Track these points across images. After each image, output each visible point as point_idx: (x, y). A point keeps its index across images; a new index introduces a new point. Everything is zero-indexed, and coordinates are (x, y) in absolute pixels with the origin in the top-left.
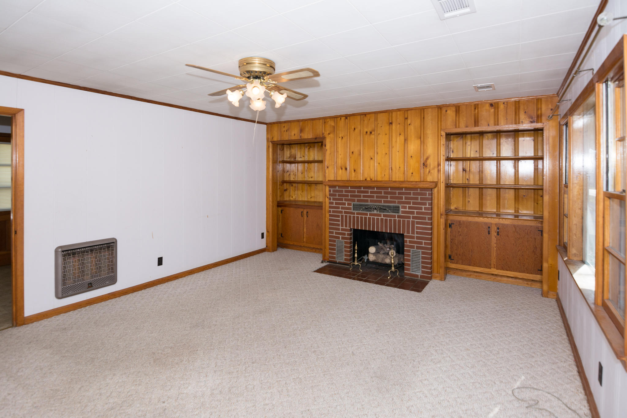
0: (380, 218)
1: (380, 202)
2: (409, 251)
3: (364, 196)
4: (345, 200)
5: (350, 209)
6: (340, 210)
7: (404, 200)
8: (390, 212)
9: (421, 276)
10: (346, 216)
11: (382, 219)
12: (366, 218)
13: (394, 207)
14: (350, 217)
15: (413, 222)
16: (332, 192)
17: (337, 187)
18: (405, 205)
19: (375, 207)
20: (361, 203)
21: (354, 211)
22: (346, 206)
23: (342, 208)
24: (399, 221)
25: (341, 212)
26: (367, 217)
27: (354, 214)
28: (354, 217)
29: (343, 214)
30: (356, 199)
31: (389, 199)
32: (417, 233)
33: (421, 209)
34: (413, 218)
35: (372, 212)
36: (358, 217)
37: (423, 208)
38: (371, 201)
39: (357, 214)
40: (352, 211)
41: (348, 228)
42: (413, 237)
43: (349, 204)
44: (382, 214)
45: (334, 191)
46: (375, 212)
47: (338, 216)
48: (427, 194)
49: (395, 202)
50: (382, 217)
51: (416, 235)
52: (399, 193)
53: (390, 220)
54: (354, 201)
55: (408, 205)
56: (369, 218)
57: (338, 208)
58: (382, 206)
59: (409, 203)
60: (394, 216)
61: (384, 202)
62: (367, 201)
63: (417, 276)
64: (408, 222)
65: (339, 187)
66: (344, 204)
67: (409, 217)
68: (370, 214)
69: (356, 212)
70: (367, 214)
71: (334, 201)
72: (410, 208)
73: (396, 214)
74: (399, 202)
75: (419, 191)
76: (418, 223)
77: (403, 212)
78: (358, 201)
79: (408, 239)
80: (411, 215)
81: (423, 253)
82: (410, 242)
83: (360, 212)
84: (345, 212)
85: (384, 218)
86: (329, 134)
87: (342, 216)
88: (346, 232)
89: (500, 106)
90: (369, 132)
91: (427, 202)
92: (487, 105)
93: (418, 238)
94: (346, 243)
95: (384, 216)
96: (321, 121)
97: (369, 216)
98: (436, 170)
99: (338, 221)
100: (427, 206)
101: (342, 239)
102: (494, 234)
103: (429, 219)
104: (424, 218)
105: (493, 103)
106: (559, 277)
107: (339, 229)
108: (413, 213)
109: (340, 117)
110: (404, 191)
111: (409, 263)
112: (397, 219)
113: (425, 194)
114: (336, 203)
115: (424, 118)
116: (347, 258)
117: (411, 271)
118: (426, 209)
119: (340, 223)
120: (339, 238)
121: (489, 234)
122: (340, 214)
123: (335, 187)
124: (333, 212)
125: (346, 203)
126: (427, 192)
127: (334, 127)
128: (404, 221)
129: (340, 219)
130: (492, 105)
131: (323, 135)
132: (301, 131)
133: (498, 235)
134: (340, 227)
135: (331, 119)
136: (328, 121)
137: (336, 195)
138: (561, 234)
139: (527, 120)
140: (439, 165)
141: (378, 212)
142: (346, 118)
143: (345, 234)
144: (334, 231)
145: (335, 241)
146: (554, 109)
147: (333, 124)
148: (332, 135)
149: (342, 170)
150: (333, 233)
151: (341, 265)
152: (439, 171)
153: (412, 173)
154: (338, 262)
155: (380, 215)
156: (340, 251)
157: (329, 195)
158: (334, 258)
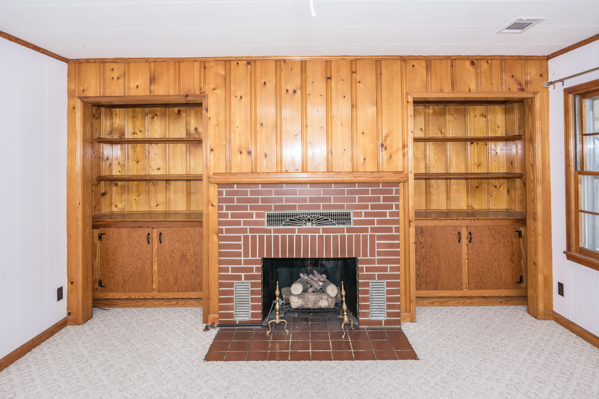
0: (317, 235)
1: (318, 207)
2: (367, 284)
3: (288, 200)
4: (252, 208)
5: (262, 223)
6: (242, 227)
7: (357, 203)
8: (334, 224)
9: (387, 322)
10: (253, 238)
11: (321, 237)
12: (291, 238)
13: (341, 215)
14: (262, 238)
15: (372, 237)
16: (224, 196)
17: (235, 186)
18: (360, 211)
19: (309, 217)
20: (283, 212)
21: (268, 228)
22: (254, 219)
23: (245, 223)
24: (350, 238)
25: (244, 231)
26: (294, 235)
27: (269, 231)
28: (269, 238)
29: (248, 234)
30: (273, 205)
31: (332, 203)
32: (379, 254)
33: (384, 214)
34: (373, 230)
35: (304, 227)
36: (276, 238)
37: (388, 214)
38: (301, 207)
39: (275, 231)
40: (266, 227)
41: (258, 258)
42: (372, 262)
43: (258, 215)
44: (321, 228)
45: (228, 193)
46: (309, 225)
47: (238, 239)
48: (394, 192)
49: (342, 207)
50: (321, 234)
51: (377, 257)
52: (350, 192)
53: (335, 237)
54: (269, 208)
55: (363, 211)
56: (298, 237)
57: (239, 223)
58: (321, 214)
59: (366, 207)
60: (341, 231)
61: (323, 208)
62: (293, 208)
63: (379, 322)
64: (365, 237)
65: (239, 184)
66: (251, 215)
67: (366, 230)
68: (300, 231)
69: (272, 228)
70: (293, 231)
71: (230, 212)
72: (367, 215)
73: (345, 227)
74: (349, 207)
75: (381, 188)
76: (380, 237)
77: (356, 222)
78: (277, 208)
79: (364, 266)
80: (369, 227)
81: (389, 284)
82: (368, 270)
83: (281, 227)
84: (252, 231)
85: (325, 235)
86: (214, 89)
87: (246, 238)
88: (254, 266)
89: (484, 66)
90: (291, 91)
91: (394, 203)
92: (468, 63)
93: (380, 261)
94: (253, 285)
95: (324, 231)
96: (197, 64)
97: (297, 234)
98: (400, 154)
99: (238, 247)
100: (394, 210)
101: (245, 279)
102: (464, 241)
103: (397, 230)
104: (390, 230)
105: (474, 61)
106: (561, 291)
107: (239, 262)
108: (372, 222)
109: (238, 60)
110: (357, 188)
111: (368, 303)
112: (346, 234)
113: (391, 192)
114: (233, 216)
115: (381, 74)
116: (257, 312)
117: (370, 316)
118: (391, 214)
119: (242, 250)
120: (239, 278)
121: (459, 241)
122: (242, 235)
123: (231, 185)
124: (228, 231)
125: (253, 213)
126: (394, 188)
127: (225, 78)
128: (358, 237)
129: (242, 243)
130: (473, 63)
131: (201, 89)
132: (153, 80)
133: (470, 242)
134: (242, 258)
135: (219, 62)
136: (211, 65)
137: (232, 201)
138: (573, 236)
139: (515, 87)
140: (404, 147)
141: (314, 226)
142: (249, 63)
143: (251, 270)
144: (230, 266)
145: (231, 285)
146: (543, 74)
147: (223, 73)
148: (220, 92)
149: (242, 154)
150: (227, 270)
151: (246, 327)
152: (404, 155)
153: (365, 159)
154: (237, 323)
155: (317, 231)
156: (242, 301)
157: (218, 200)
158: (232, 316)
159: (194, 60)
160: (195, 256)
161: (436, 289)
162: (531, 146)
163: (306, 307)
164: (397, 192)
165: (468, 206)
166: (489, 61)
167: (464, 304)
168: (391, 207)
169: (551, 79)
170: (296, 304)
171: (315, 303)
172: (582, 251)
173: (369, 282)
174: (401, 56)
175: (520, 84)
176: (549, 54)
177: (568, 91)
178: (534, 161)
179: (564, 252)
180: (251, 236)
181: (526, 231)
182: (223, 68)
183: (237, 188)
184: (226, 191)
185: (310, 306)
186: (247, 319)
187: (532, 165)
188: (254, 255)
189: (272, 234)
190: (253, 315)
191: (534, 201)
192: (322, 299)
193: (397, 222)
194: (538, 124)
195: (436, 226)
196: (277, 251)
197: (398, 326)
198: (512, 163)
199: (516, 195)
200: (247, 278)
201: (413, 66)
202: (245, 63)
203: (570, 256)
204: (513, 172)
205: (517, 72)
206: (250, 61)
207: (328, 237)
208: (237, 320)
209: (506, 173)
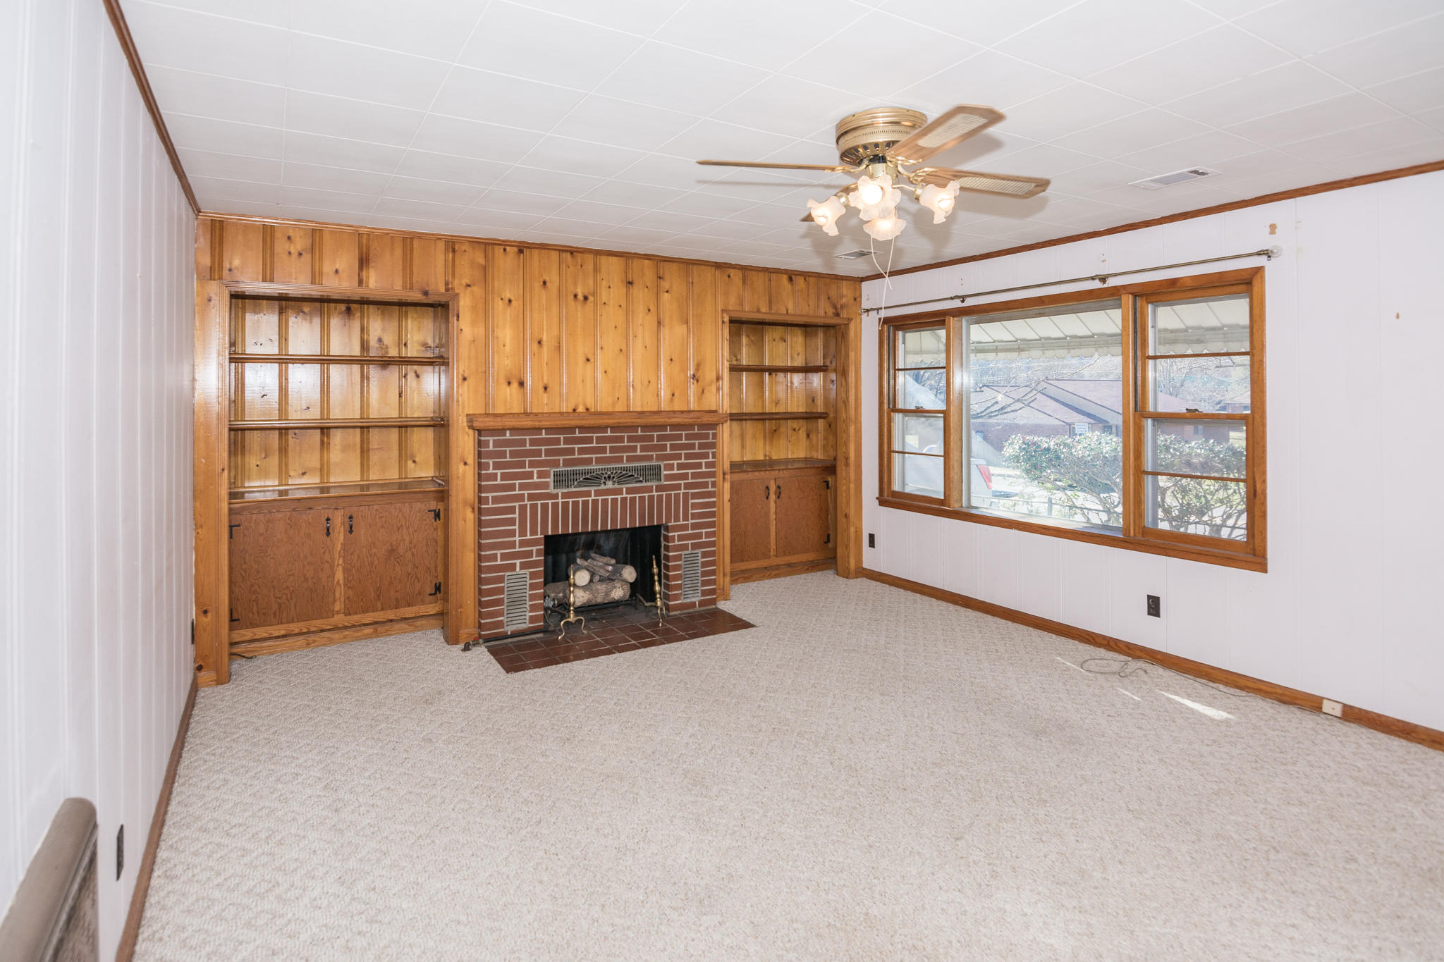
0: (619, 497)
1: (620, 460)
2: (678, 558)
3: (581, 451)
4: (532, 464)
5: (546, 485)
6: (517, 492)
7: (668, 451)
8: (641, 481)
9: (702, 603)
10: (534, 507)
11: (624, 500)
12: (585, 503)
13: (650, 468)
14: (545, 507)
15: (685, 495)
16: (491, 448)
17: (508, 432)
18: (672, 462)
19: (609, 473)
20: (575, 468)
21: (555, 491)
22: (535, 479)
23: (522, 487)
25: (520, 498)
26: (590, 499)
27: (556, 496)
28: (555, 506)
29: (526, 502)
30: (561, 458)
31: (639, 453)
32: (694, 516)
33: (699, 465)
34: (687, 486)
35: (603, 487)
36: (565, 505)
37: (704, 464)
38: (599, 461)
39: (565, 495)
40: (551, 490)
41: (539, 536)
42: (685, 527)
43: (540, 475)
44: (624, 487)
45: (495, 444)
46: (610, 485)
47: (512, 510)
48: (711, 436)
49: (650, 458)
50: (625, 495)
51: (691, 521)
52: (660, 438)
53: (642, 499)
54: (556, 463)
55: (675, 462)
56: (595, 502)
57: (512, 487)
58: (624, 469)
59: (678, 457)
60: (649, 489)
61: (627, 461)
62: (589, 461)
63: (693, 604)
64: (677, 496)
65: (514, 430)
66: (530, 475)
67: (678, 487)
68: (598, 493)
69: (560, 491)
70: (588, 494)
71: (499, 472)
72: (680, 467)
73: (654, 484)
74: (660, 458)
75: (696, 431)
76: (695, 496)
77: (668, 477)
78: (566, 463)
79: (676, 534)
80: (682, 482)
81: (704, 555)
82: (681, 538)
83: (573, 489)
84: (531, 497)
85: (629, 496)
86: (468, 286)
87: (523, 508)
88: (534, 549)
89: (800, 281)
90: (580, 297)
91: (710, 451)
92: (785, 277)
93: (695, 526)
94: (533, 575)
95: (629, 491)
96: (441, 245)
97: (593, 497)
98: (714, 388)
99: (512, 522)
100: (711, 459)
101: (521, 568)
102: (773, 497)
103: (714, 484)
104: (705, 485)
105: (791, 275)
106: (872, 543)
107: (513, 545)
108: (685, 476)
109: (505, 244)
110: (668, 432)
111: (680, 582)
112: (655, 493)
113: (707, 436)
114: (504, 477)
115: (692, 283)
116: (538, 613)
117: (682, 598)
118: (709, 465)
119: (517, 527)
120: (513, 567)
121: (767, 498)
122: (517, 504)
123: (502, 431)
124: (496, 500)
125: (533, 472)
126: (711, 432)
127: (485, 268)
128: (669, 497)
129: (517, 516)
130: (790, 279)
131: (447, 284)
132: (364, 261)
133: (779, 497)
134: (517, 538)
135: (477, 245)
136: (464, 248)
137: (503, 454)
138: (886, 479)
139: (830, 311)
140: (718, 379)
141: (616, 486)
142: (521, 251)
143: (530, 554)
144: (499, 552)
145: (501, 579)
146: (857, 299)
147: (481, 261)
148: (477, 290)
149: (511, 385)
150: (494, 557)
151: (522, 638)
152: (718, 389)
153: (673, 395)
154: (509, 633)
155: (619, 492)
156: (516, 602)
157: (480, 455)
158: (500, 624)
159: (437, 238)
162: (843, 380)
163: (594, 602)
164: (715, 436)
165: (765, 456)
166: (807, 279)
167: (770, 577)
168: (706, 456)
169: (865, 305)
170: (581, 599)
171: (607, 593)
172: (895, 494)
173: (681, 555)
174: (716, 263)
175: (835, 307)
176: (864, 275)
177: (883, 321)
178: (847, 398)
179: (877, 498)
180: (531, 505)
181: (836, 481)
182: (483, 255)
183: (511, 435)
184: (494, 440)
185: (600, 599)
186: (524, 626)
187: (844, 402)
188: (534, 532)
189: (560, 500)
190: (532, 619)
191: (846, 444)
192: (616, 587)
193: (713, 474)
194: (852, 354)
195: (742, 480)
196: (565, 524)
197: (714, 606)
198: (813, 401)
199: (819, 438)
200: (523, 566)
201: (729, 276)
202: (516, 249)
203: (883, 502)
204: (815, 411)
205: (833, 293)
206: (522, 248)
207: (633, 500)
208: (509, 629)
209: (806, 413)
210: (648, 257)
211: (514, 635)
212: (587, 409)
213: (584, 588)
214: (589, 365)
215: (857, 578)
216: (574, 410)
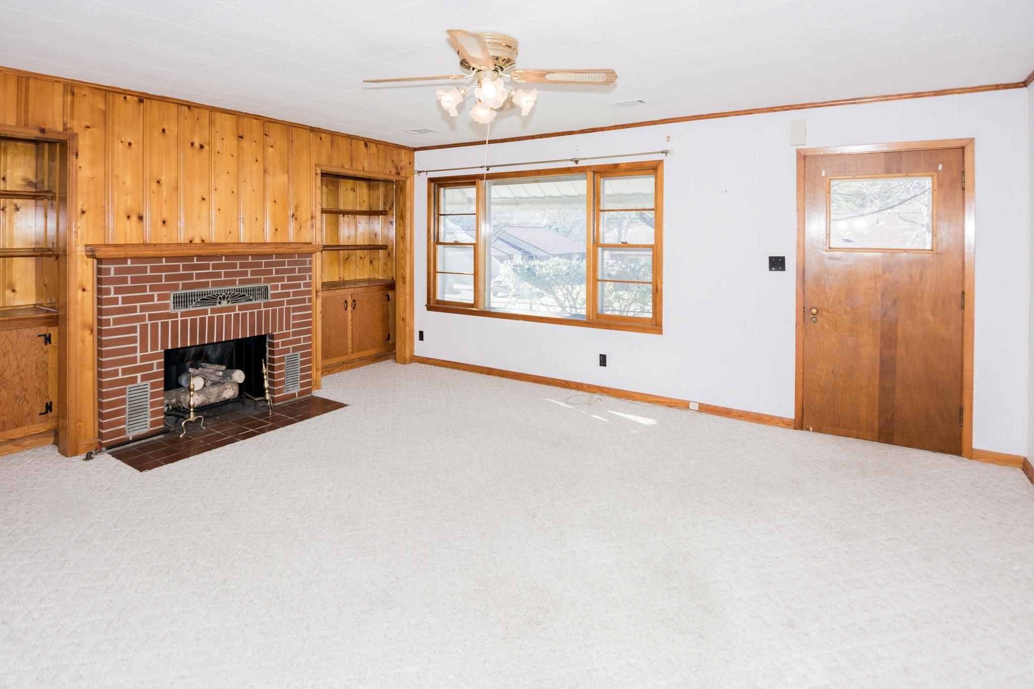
0: (232, 313)
1: (233, 283)
2: (282, 359)
3: (199, 276)
4: (153, 289)
5: (166, 306)
6: (138, 313)
7: (274, 275)
8: (251, 300)
9: (300, 394)
10: (154, 327)
11: (237, 316)
12: (203, 320)
13: (259, 289)
14: (165, 325)
15: (288, 309)
16: (112, 274)
17: (129, 261)
18: (276, 283)
19: (224, 294)
20: (193, 291)
21: (174, 311)
22: (156, 302)
23: (143, 309)
25: (142, 318)
26: (207, 316)
27: (176, 316)
28: (175, 324)
29: (147, 322)
30: (180, 283)
31: (249, 276)
32: (294, 326)
33: (299, 286)
34: (289, 302)
35: (218, 306)
36: (184, 323)
37: (302, 285)
38: (215, 284)
39: (183, 314)
40: (171, 310)
41: (159, 351)
42: (287, 335)
43: (161, 298)
44: (237, 305)
45: (119, 271)
46: (224, 303)
47: (133, 330)
48: (308, 262)
49: (259, 281)
50: (237, 312)
51: (292, 330)
52: (267, 264)
53: (252, 314)
54: (176, 287)
55: (280, 284)
56: (211, 319)
57: (134, 310)
58: (237, 290)
59: (282, 279)
60: (259, 306)
61: (239, 284)
62: (206, 285)
63: (294, 395)
64: (281, 310)
65: (135, 259)
66: (151, 298)
67: (282, 303)
68: (213, 311)
69: (179, 311)
70: (205, 312)
71: (120, 296)
72: (283, 287)
73: (262, 301)
74: (267, 280)
75: (296, 259)
76: (295, 310)
77: (274, 296)
78: (185, 287)
79: (280, 341)
80: (285, 299)
81: (303, 356)
82: (284, 344)
83: (191, 309)
84: (151, 317)
85: (241, 312)
86: (88, 127)
87: (144, 328)
88: (155, 362)
89: (373, 148)
90: (197, 145)
91: (307, 274)
92: (362, 143)
93: (295, 334)
94: (153, 386)
95: (241, 308)
96: (59, 88)
97: (209, 315)
98: (309, 225)
99: (133, 340)
100: (308, 281)
101: (142, 380)
102: (350, 308)
103: (310, 300)
104: (303, 301)
105: (367, 142)
106: (421, 337)
107: (134, 360)
108: (287, 295)
109: (125, 93)
110: (274, 260)
111: (283, 379)
112: (263, 309)
113: (304, 263)
114: (125, 300)
115: (292, 141)
116: (158, 418)
117: (284, 391)
118: (306, 285)
119: (138, 345)
120: (134, 380)
121: (346, 309)
122: (138, 325)
123: (123, 260)
124: (116, 321)
125: (154, 295)
126: (308, 259)
127: (105, 114)
128: (274, 311)
129: (138, 334)
130: (366, 145)
131: (65, 124)
133: (354, 308)
134: (138, 354)
135: (96, 91)
136: (83, 92)
137: (124, 280)
138: (432, 292)
139: (394, 171)
140: (312, 218)
141: (230, 304)
142: (141, 101)
143: (151, 367)
144: (120, 368)
145: (123, 392)
146: (411, 163)
147: (102, 106)
148: (97, 132)
149: (131, 220)
150: (116, 373)
151: (143, 441)
152: (312, 226)
153: (276, 230)
154: (131, 439)
155: (233, 309)
156: (137, 410)
157: (100, 281)
158: (122, 432)
159: (55, 80)
160: (21, 374)
161: (327, 358)
162: (401, 222)
163: (207, 403)
164: (311, 262)
165: (340, 278)
166: (378, 145)
167: (347, 369)
168: (304, 278)
169: (417, 167)
171: (219, 395)
172: (439, 302)
173: (284, 357)
174: (311, 127)
175: (397, 169)
176: (417, 147)
177: (431, 180)
178: (405, 234)
179: (426, 305)
180: (151, 324)
181: (395, 295)
182: (103, 101)
183: (132, 263)
184: (115, 268)
185: (212, 400)
186: (145, 430)
187: (402, 237)
188: (154, 347)
189: (179, 319)
190: (153, 424)
191: (404, 268)
192: (226, 389)
193: (309, 292)
194: (408, 203)
195: (328, 297)
196: (184, 339)
197: (310, 395)
198: (375, 236)
199: (379, 264)
200: (144, 378)
201: (321, 139)
202: (136, 99)
203: (430, 308)
204: (376, 244)
205: (395, 158)
206: (142, 98)
207: (244, 315)
208: (130, 435)
209: (369, 245)
210: (257, 117)
211: (136, 439)
212: (203, 241)
213: (199, 392)
214: (205, 203)
215: (410, 363)
216: (191, 242)
